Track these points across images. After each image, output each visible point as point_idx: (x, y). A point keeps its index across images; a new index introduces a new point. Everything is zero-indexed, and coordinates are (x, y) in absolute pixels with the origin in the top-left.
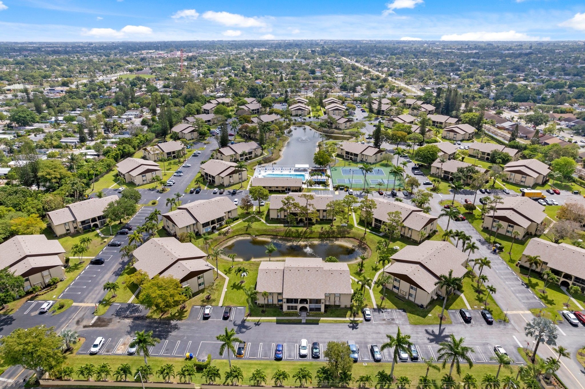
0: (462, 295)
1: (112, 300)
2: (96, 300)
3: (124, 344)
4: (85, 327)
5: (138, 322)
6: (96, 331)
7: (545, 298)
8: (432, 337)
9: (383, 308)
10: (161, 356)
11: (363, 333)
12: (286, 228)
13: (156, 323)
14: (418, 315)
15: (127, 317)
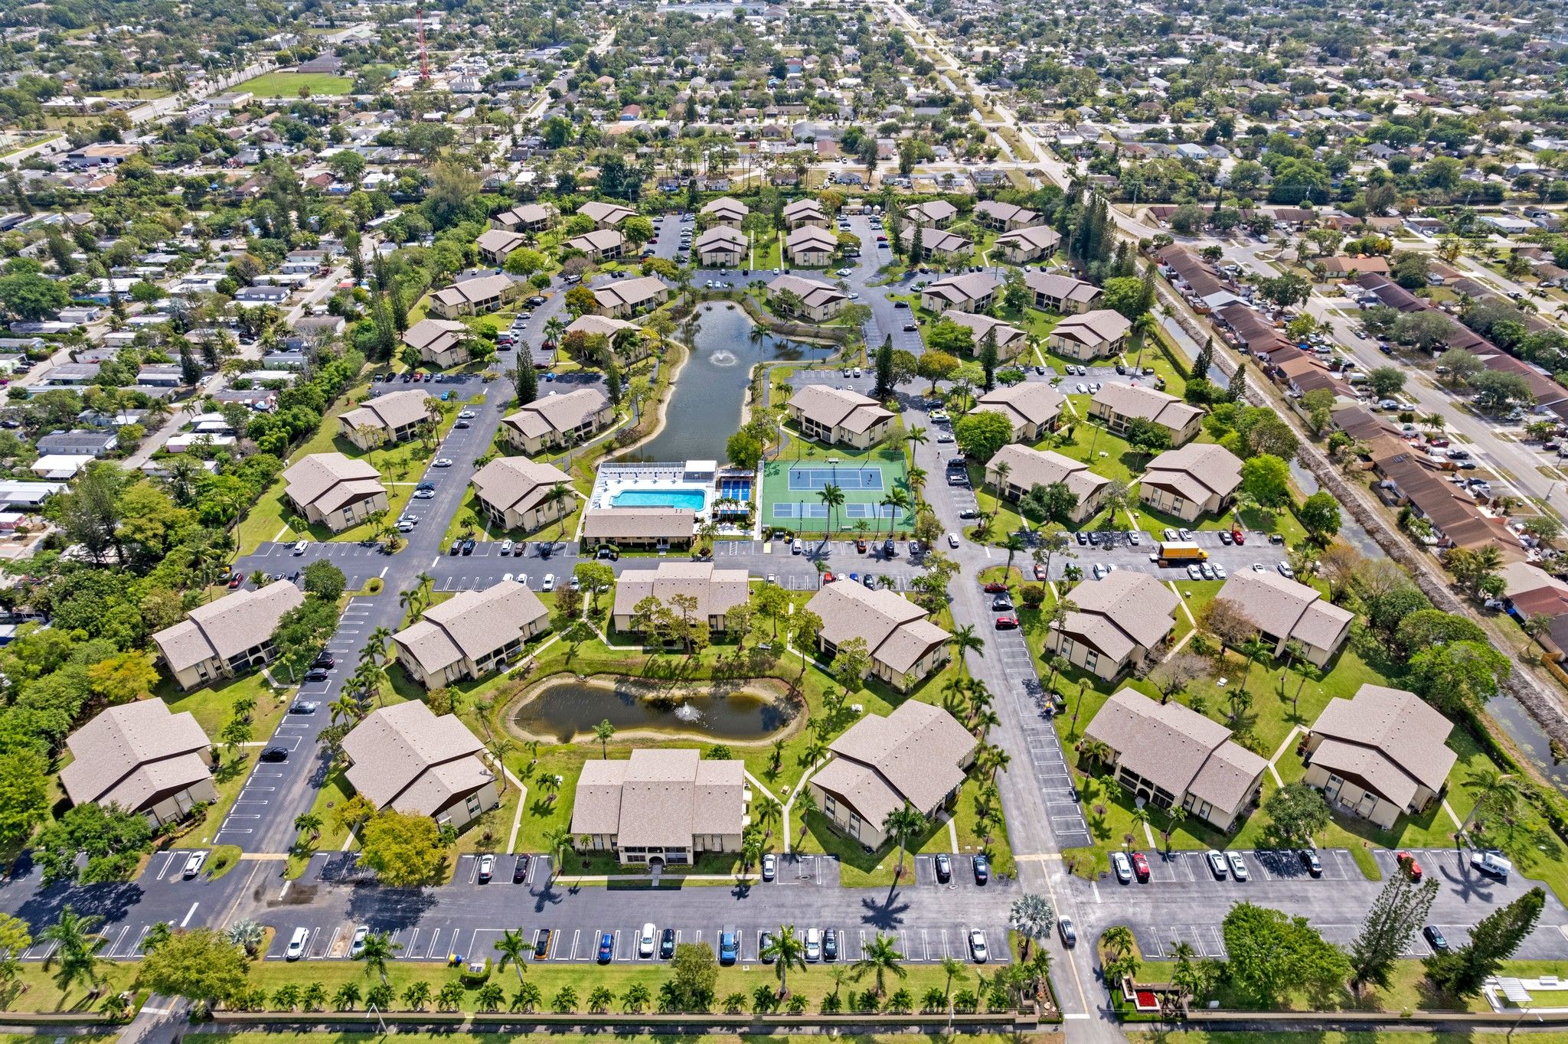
0: (951, 823)
1: (313, 845)
2: (284, 846)
3: (344, 938)
4: (271, 904)
5: (363, 892)
6: (290, 912)
7: (1097, 825)
8: (870, 913)
9: (801, 854)
10: (408, 960)
11: (755, 907)
12: (647, 657)
13: (396, 892)
14: (859, 867)
15: (343, 882)
